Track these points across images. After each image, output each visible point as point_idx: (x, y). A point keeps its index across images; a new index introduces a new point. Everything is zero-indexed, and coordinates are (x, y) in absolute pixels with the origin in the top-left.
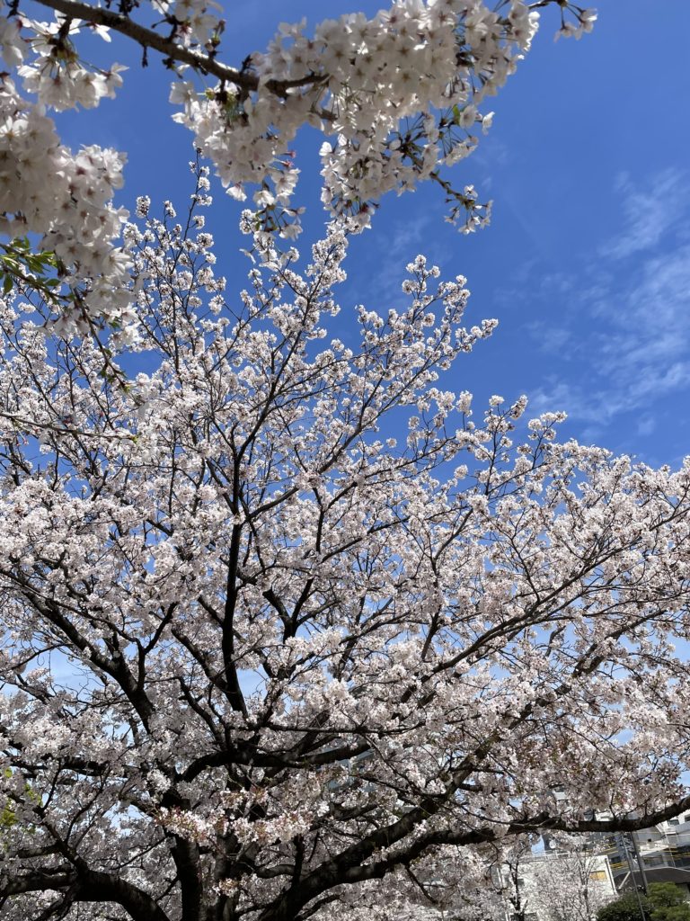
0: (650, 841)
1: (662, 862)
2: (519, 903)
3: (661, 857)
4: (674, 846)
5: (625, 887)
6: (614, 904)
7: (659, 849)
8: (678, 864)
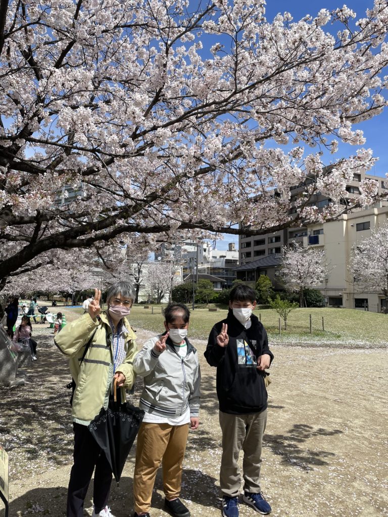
0: (202, 263)
1: (205, 272)
2: (138, 280)
3: (205, 270)
4: (212, 267)
5: (187, 279)
6: (181, 285)
7: (205, 267)
8: (211, 274)
